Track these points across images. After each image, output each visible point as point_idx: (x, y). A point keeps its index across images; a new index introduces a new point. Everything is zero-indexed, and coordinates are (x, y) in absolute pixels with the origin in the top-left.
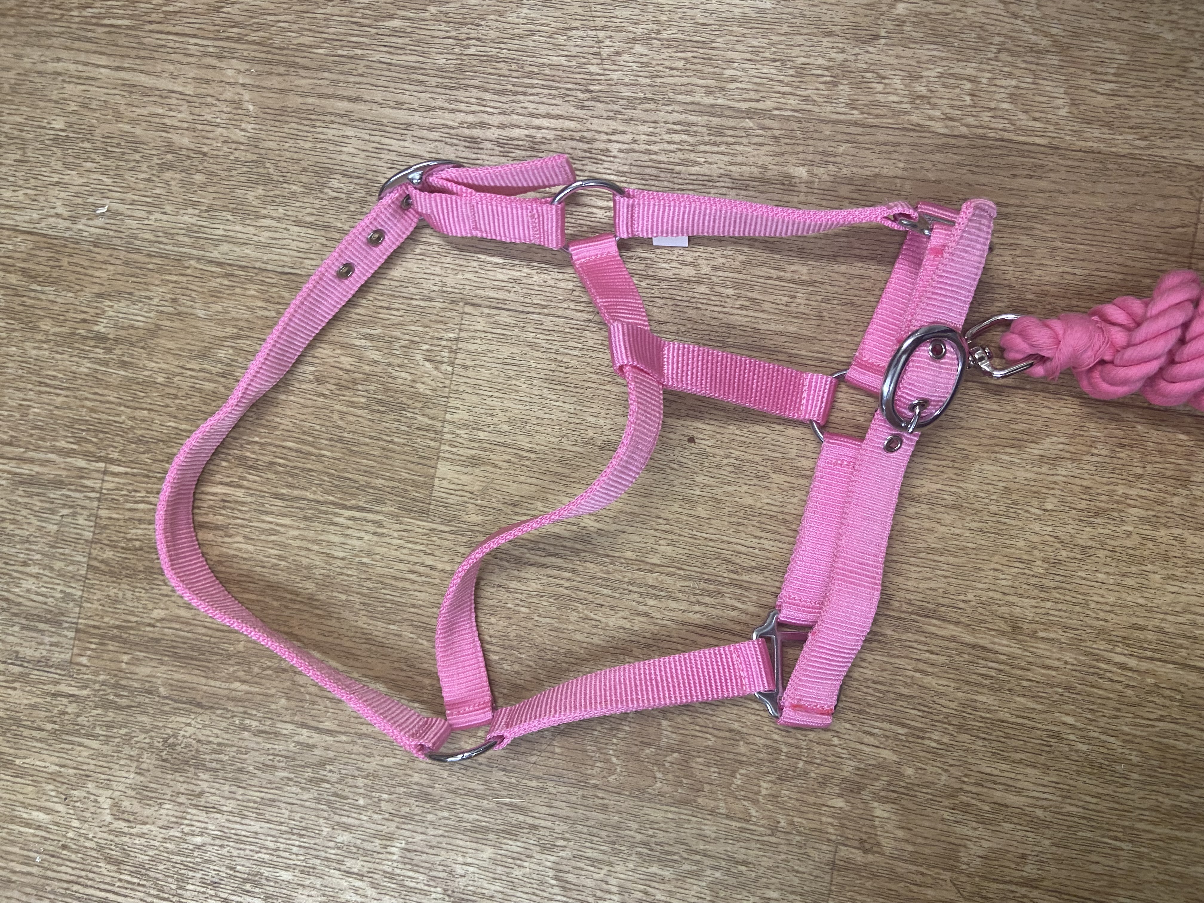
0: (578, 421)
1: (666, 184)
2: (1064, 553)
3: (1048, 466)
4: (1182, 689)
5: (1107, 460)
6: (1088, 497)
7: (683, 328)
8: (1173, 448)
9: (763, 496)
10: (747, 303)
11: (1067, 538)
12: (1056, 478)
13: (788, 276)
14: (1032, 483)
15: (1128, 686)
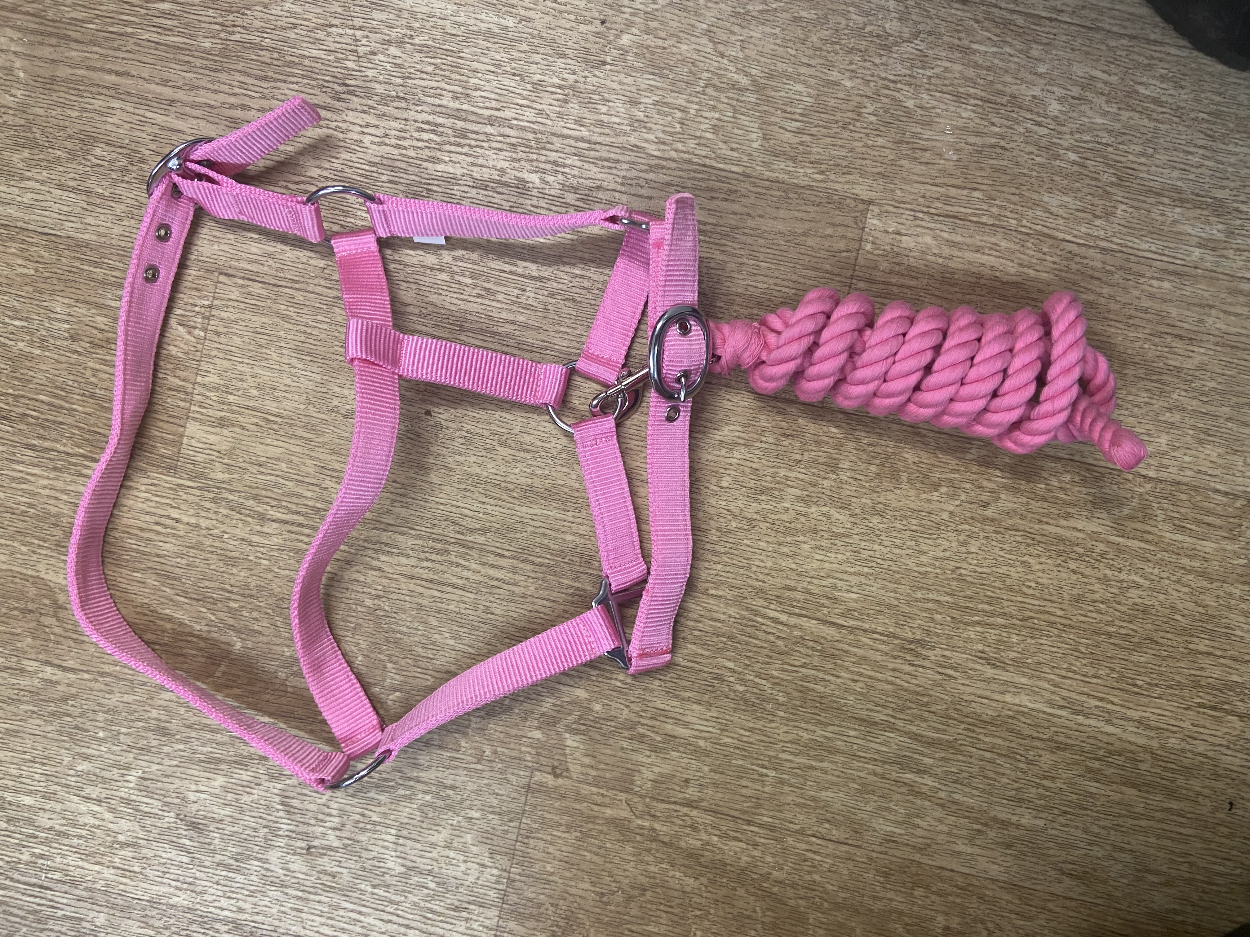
0: (324, 390)
1: (413, 177)
2: (734, 524)
3: (726, 450)
5: (773, 447)
6: (756, 478)
7: (425, 311)
8: (827, 439)
9: (489, 466)
10: (483, 293)
11: (737, 512)
12: (732, 460)
13: (520, 270)
15: (779, 638)
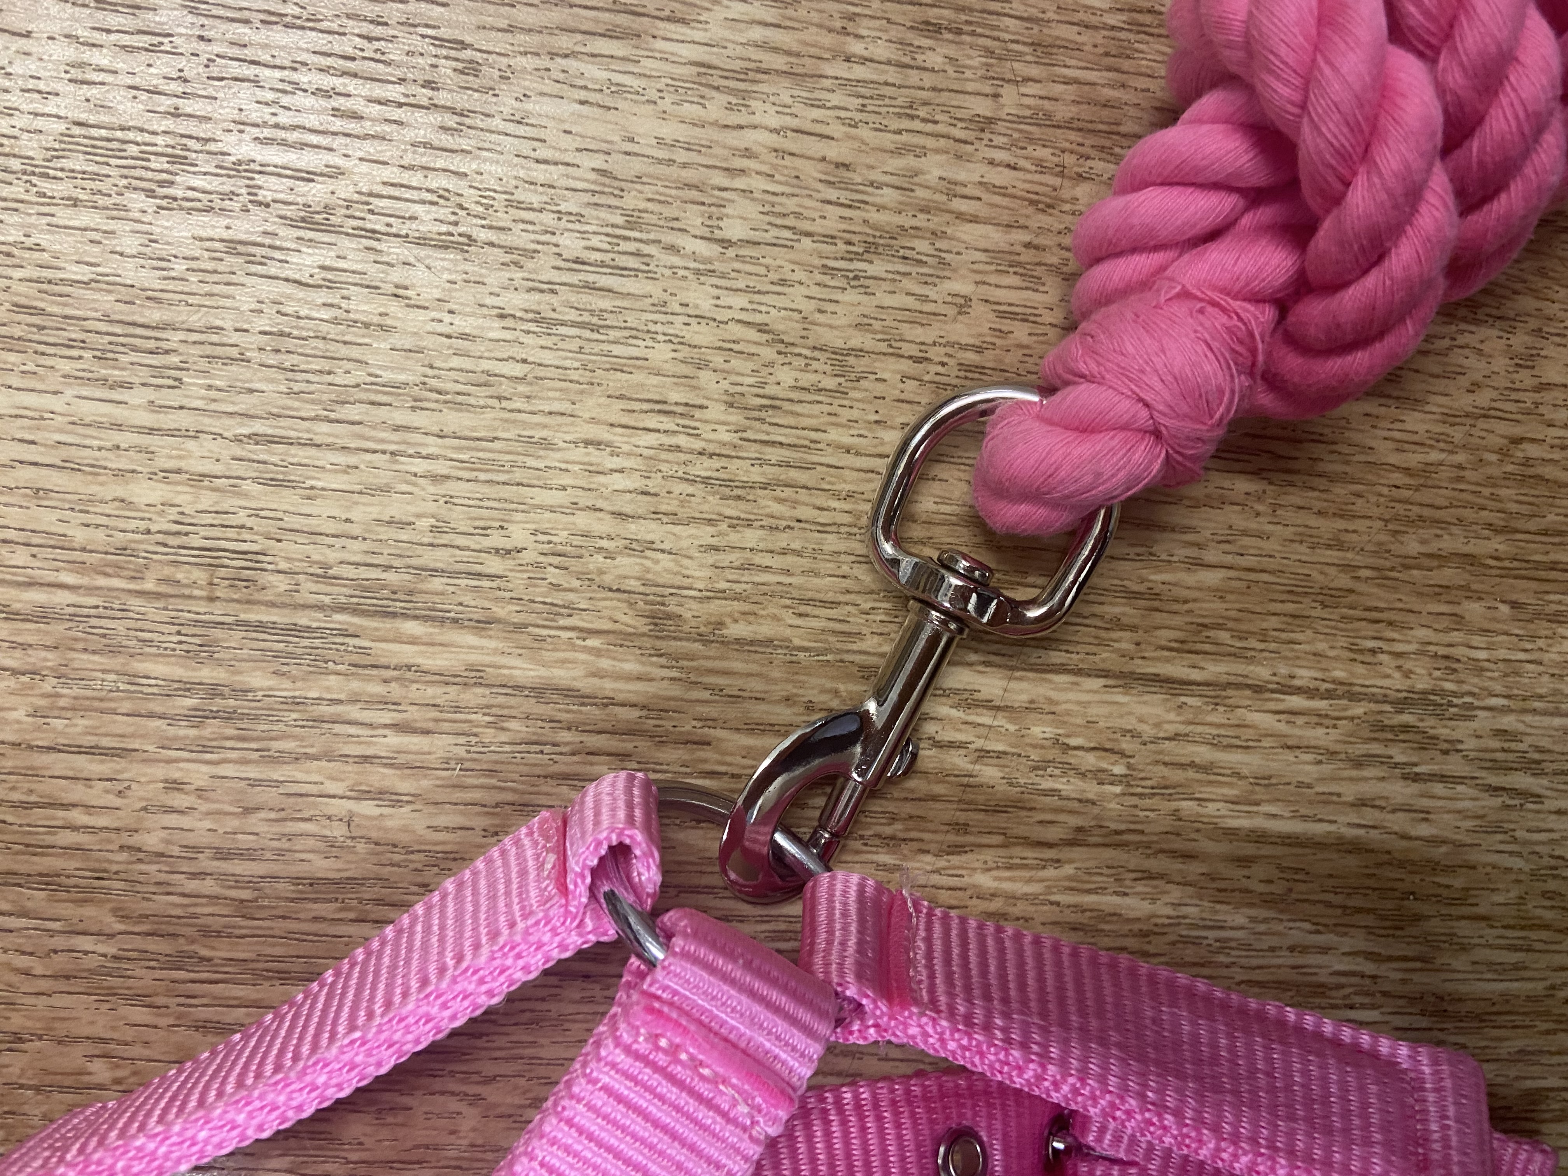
2: (786, 376)
3: (723, 99)
4: (1126, 745)
5: (892, 75)
6: (844, 196)
8: (1069, 33)
11: (790, 328)
12: (749, 138)
14: (681, 156)
15: (983, 755)
